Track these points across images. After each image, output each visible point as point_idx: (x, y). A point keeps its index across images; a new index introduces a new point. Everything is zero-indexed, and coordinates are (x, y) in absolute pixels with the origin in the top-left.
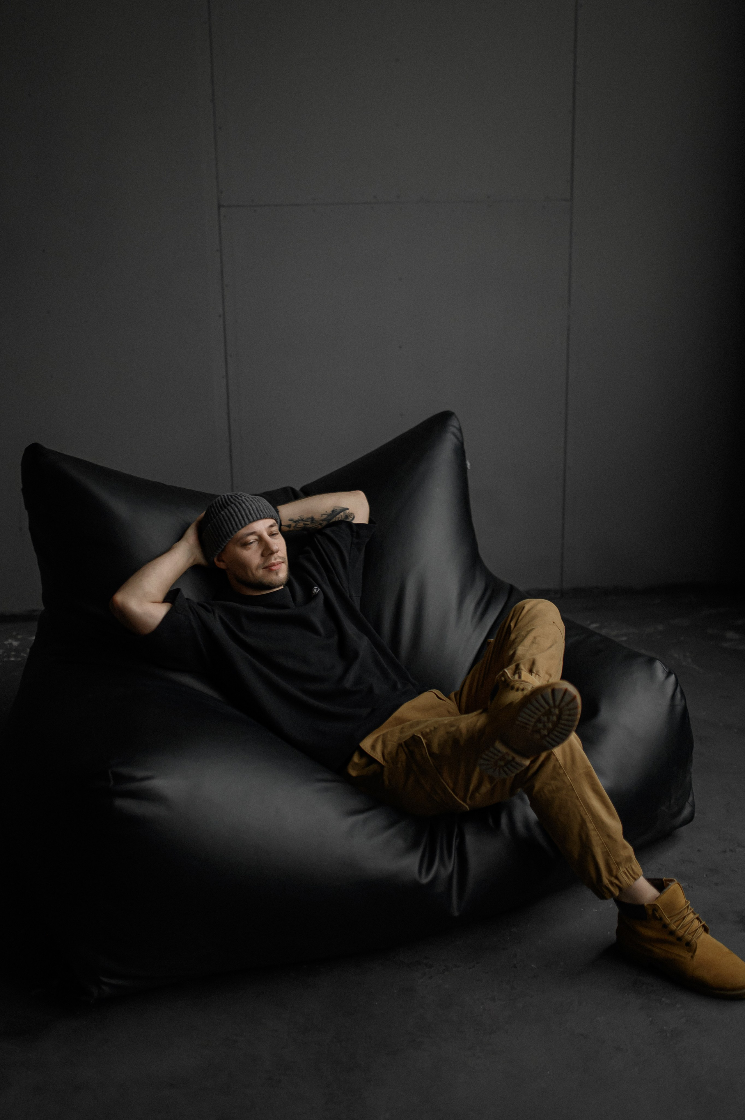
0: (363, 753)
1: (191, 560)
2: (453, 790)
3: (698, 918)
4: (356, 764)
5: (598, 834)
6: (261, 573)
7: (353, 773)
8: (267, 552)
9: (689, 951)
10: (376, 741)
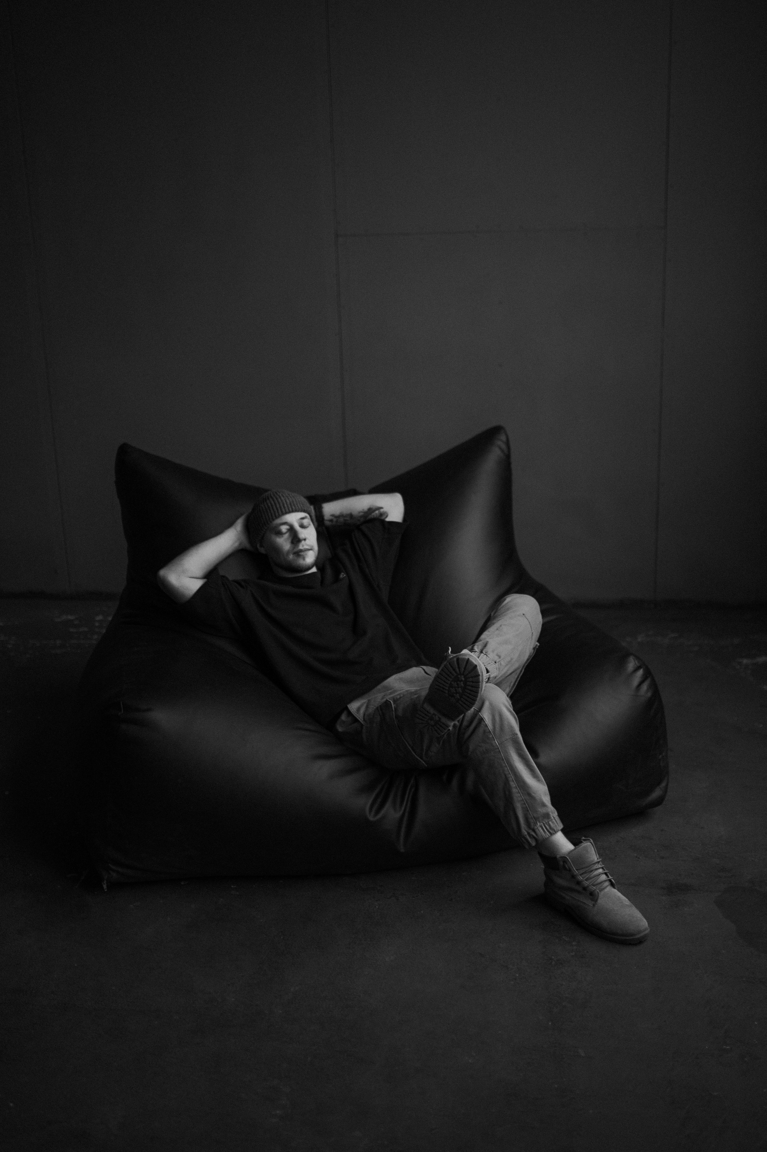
0: (350, 713)
1: (237, 544)
2: (412, 748)
3: (606, 874)
4: (344, 722)
5: (519, 792)
6: (291, 557)
7: (340, 729)
8: (296, 539)
9: (592, 900)
10: (362, 705)
